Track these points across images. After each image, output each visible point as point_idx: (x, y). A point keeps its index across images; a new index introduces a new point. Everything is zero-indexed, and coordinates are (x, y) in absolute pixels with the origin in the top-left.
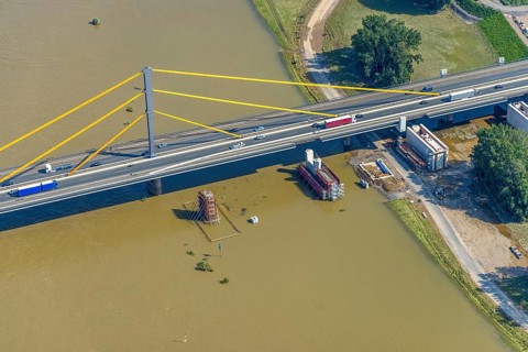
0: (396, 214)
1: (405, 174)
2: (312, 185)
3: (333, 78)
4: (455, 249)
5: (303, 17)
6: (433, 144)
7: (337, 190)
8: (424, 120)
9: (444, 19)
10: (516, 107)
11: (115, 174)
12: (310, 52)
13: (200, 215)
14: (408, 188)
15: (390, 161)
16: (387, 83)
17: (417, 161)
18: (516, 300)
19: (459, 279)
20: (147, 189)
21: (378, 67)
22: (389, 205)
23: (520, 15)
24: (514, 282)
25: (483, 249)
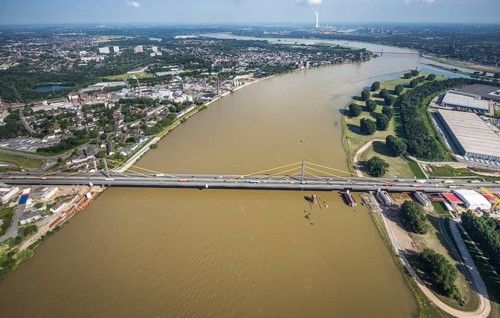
0: (372, 217)
1: (377, 204)
2: (347, 201)
3: (361, 169)
4: (390, 236)
5: (356, 151)
6: (389, 199)
7: (354, 204)
8: (387, 190)
9: (398, 160)
10: (419, 193)
11: (293, 184)
12: (356, 160)
13: (310, 200)
14: (378, 209)
15: (373, 199)
16: (376, 176)
17: (382, 201)
18: (412, 265)
19: (390, 248)
20: (300, 189)
21: (374, 170)
22: (370, 213)
23: (423, 164)
24: (412, 257)
25: (400, 239)
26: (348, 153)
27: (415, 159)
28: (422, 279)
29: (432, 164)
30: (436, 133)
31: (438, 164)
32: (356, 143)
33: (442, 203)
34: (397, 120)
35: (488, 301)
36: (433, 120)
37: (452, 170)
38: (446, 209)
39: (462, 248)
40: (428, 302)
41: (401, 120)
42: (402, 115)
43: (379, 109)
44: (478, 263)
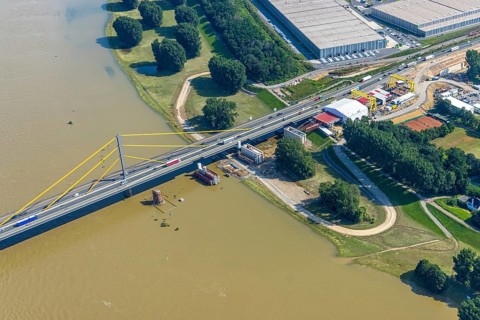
0: (248, 186)
1: (245, 167)
2: (205, 180)
3: (197, 130)
4: (279, 196)
5: (173, 105)
6: (256, 151)
7: (217, 179)
8: (248, 141)
9: (238, 98)
10: (288, 129)
12: (182, 121)
13: (155, 201)
14: (249, 174)
15: (236, 163)
16: (224, 128)
17: (249, 161)
18: (314, 213)
19: (285, 208)
20: (125, 195)
21: (218, 121)
22: (243, 182)
23: (275, 89)
24: (310, 206)
25: (292, 194)
26: (162, 113)
27: (261, 86)
28: (330, 220)
29: (287, 84)
30: (272, 35)
31: (294, 82)
32: (165, 93)
33: (317, 131)
34: (207, 30)
35: (392, 208)
36: (259, 13)
37: (313, 83)
38: (324, 136)
39: (356, 171)
40: (343, 237)
41: (214, 28)
42: (210, 17)
43: (169, 18)
44: (373, 177)
